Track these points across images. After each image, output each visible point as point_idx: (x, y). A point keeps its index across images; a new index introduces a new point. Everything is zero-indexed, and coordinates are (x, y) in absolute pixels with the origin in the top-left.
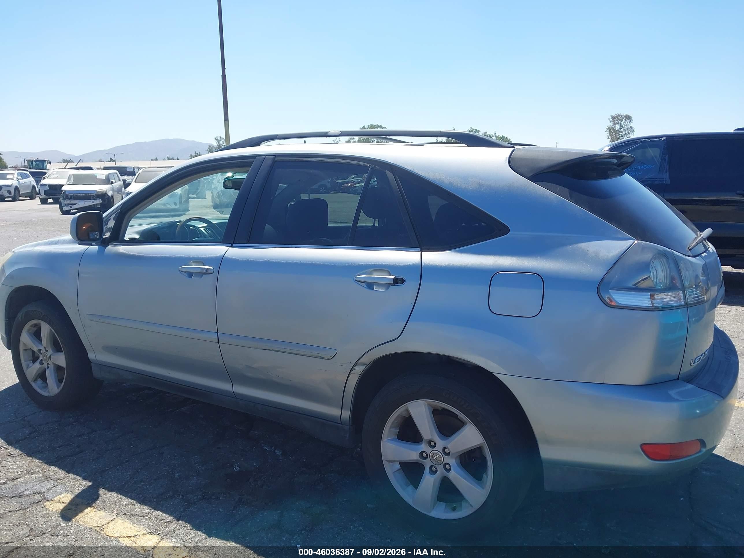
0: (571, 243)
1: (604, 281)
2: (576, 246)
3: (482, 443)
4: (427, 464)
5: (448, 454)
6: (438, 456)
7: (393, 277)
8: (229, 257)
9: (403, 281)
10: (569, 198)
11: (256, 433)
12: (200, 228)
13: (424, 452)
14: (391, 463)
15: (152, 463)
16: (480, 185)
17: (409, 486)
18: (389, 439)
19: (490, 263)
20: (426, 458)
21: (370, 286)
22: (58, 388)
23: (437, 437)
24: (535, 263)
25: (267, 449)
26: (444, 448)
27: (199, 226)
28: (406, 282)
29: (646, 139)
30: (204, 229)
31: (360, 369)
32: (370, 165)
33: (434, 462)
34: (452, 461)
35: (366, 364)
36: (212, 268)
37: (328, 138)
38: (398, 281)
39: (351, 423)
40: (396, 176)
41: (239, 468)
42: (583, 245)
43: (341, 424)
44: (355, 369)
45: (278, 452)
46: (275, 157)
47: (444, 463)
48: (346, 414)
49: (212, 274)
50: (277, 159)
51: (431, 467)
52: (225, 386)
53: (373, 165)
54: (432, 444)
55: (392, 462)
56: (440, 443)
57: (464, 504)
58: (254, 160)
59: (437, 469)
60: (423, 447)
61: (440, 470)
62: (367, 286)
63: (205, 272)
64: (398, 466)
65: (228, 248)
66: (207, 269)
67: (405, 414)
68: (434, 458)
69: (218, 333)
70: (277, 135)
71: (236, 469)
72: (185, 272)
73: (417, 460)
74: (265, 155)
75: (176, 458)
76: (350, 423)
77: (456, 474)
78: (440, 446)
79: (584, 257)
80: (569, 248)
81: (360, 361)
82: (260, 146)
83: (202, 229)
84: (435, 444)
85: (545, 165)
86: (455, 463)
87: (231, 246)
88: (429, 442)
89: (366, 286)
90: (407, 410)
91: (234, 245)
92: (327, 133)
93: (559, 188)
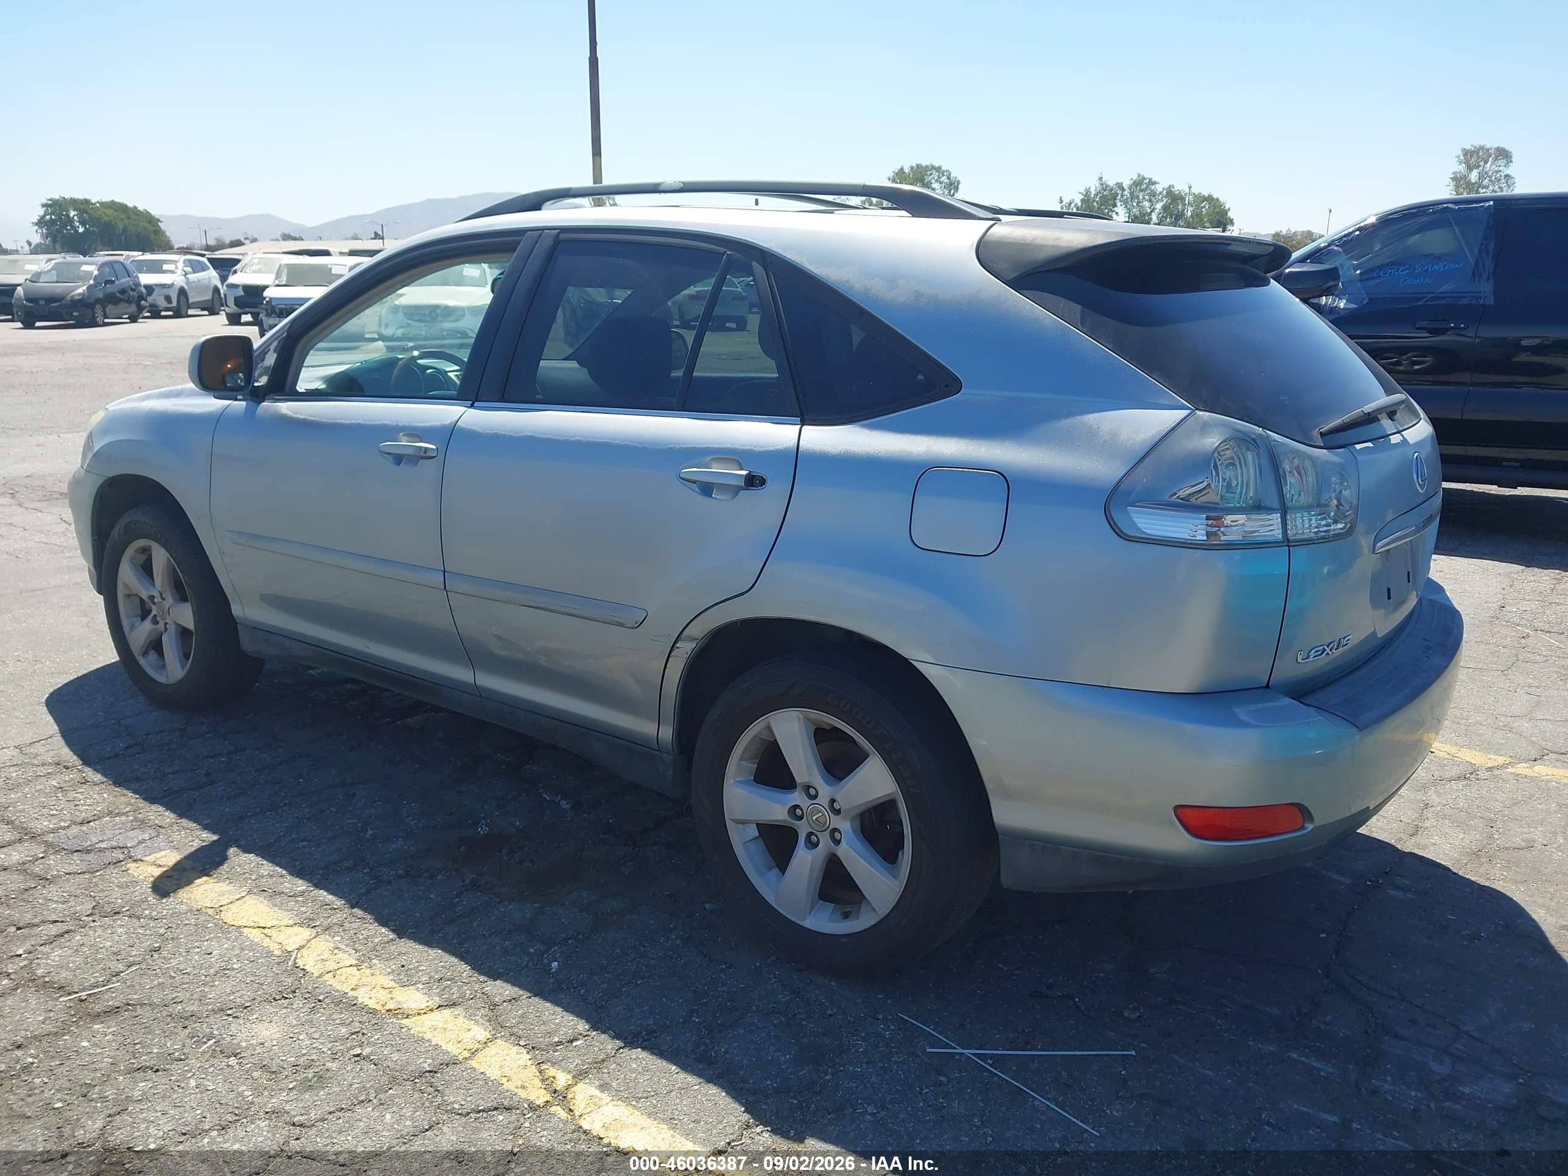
0: (1070, 415)
1: (1119, 489)
2: (1078, 418)
3: (895, 792)
4: (803, 829)
5: (838, 812)
6: (821, 814)
7: (744, 473)
8: (464, 426)
9: (763, 482)
10: (1079, 324)
11: (535, 768)
12: (449, 374)
13: (797, 807)
14: (740, 825)
15: (331, 811)
16: (918, 295)
17: (770, 869)
18: (739, 782)
19: (919, 449)
20: (801, 818)
21: (707, 489)
22: (183, 668)
23: (820, 777)
24: (998, 451)
25: (548, 798)
26: (833, 801)
27: (448, 369)
28: (768, 483)
29: (1450, 205)
30: (457, 375)
31: (686, 648)
32: (726, 250)
33: (814, 825)
34: (844, 825)
35: (697, 639)
36: (434, 447)
37: (663, 194)
38: (753, 481)
39: (675, 749)
40: (770, 273)
41: (487, 829)
42: (1092, 419)
43: (659, 750)
44: (677, 648)
45: (565, 805)
46: (559, 232)
47: (831, 828)
48: (667, 733)
49: (434, 459)
50: (563, 236)
51: (810, 834)
52: (462, 674)
53: (730, 250)
54: (812, 792)
55: (742, 823)
56: (825, 791)
57: (864, 907)
58: (519, 238)
59: (818, 839)
60: (797, 797)
61: (824, 839)
62: (699, 488)
63: (422, 454)
64: (754, 832)
65: (466, 409)
66: (426, 449)
67: (765, 735)
68: (814, 818)
69: (444, 572)
70: (569, 189)
71: (483, 830)
72: (390, 454)
73: (785, 821)
74: (542, 229)
75: (375, 804)
76: (673, 749)
77: (848, 848)
78: (823, 799)
79: (1090, 442)
80: (1066, 423)
81: (685, 633)
82: (540, 209)
83: (451, 375)
84: (817, 793)
85: (1042, 256)
86: (851, 830)
87: (472, 406)
88: (806, 788)
89: (698, 490)
90: (769, 728)
91: (476, 404)
92: (659, 185)
93: (1062, 303)
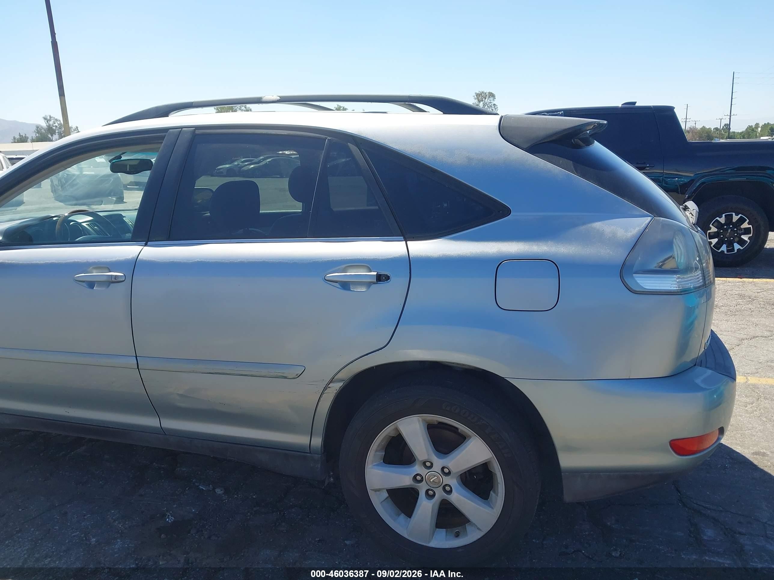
0: (584, 224)
1: (626, 264)
2: (589, 225)
3: (491, 458)
4: (422, 488)
5: (449, 474)
6: (436, 477)
7: (375, 273)
8: (145, 259)
9: (387, 278)
10: (575, 173)
11: (184, 469)
12: (82, 224)
13: (417, 475)
14: (377, 492)
15: (55, 529)
16: (470, 159)
17: (399, 515)
18: (374, 465)
19: (493, 251)
20: (421, 481)
21: (345, 285)
23: (434, 455)
24: (545, 248)
25: (204, 489)
26: (443, 469)
27: (80, 221)
28: (392, 279)
30: (88, 224)
31: (337, 386)
32: (326, 137)
33: (431, 485)
34: (453, 482)
35: (345, 380)
36: (123, 275)
37: (260, 105)
38: (381, 278)
39: (322, 450)
40: (363, 150)
41: (173, 518)
42: (597, 225)
43: (310, 453)
44: (329, 387)
45: (219, 491)
46: (195, 129)
47: (444, 484)
48: (318, 441)
49: (124, 282)
50: (197, 132)
51: (427, 491)
52: (151, 422)
53: (329, 137)
54: (428, 464)
55: (378, 491)
56: (438, 463)
57: (468, 527)
58: (165, 134)
59: (434, 492)
60: (417, 469)
61: (439, 493)
62: (340, 286)
63: (113, 280)
64: (386, 495)
65: (142, 247)
66: (116, 276)
67: (393, 434)
68: (431, 480)
69: (136, 357)
70: (192, 103)
71: (170, 519)
72: (84, 282)
73: (410, 485)
74: (182, 128)
75: (86, 517)
76: (321, 451)
77: (459, 495)
78: (437, 467)
79: (600, 237)
80: (583, 228)
81: (335, 378)
82: (168, 116)
84: (432, 464)
85: (542, 133)
86: (457, 483)
87: (146, 245)
88: (424, 463)
89: (340, 287)
90: (397, 430)
91: (149, 243)
92: (261, 98)
93: (562, 160)
